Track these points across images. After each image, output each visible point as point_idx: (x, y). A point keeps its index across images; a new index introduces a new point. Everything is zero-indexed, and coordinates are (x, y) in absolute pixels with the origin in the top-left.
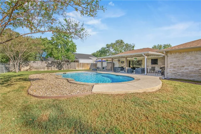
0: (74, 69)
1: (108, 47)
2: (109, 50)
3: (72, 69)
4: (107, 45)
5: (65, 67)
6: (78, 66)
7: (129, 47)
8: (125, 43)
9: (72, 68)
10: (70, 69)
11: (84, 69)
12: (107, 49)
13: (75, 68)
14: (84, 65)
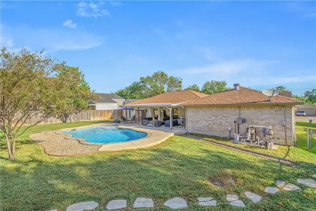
0: (86, 120)
1: (142, 82)
2: (145, 86)
3: (84, 120)
4: (141, 78)
5: (72, 118)
6: (94, 115)
7: (174, 82)
8: (169, 76)
9: (84, 117)
10: (81, 121)
11: (102, 119)
12: (142, 84)
13: (89, 117)
14: (102, 112)
